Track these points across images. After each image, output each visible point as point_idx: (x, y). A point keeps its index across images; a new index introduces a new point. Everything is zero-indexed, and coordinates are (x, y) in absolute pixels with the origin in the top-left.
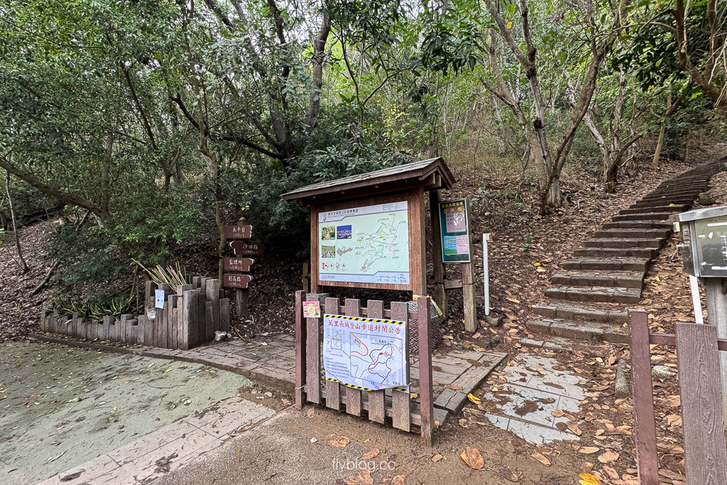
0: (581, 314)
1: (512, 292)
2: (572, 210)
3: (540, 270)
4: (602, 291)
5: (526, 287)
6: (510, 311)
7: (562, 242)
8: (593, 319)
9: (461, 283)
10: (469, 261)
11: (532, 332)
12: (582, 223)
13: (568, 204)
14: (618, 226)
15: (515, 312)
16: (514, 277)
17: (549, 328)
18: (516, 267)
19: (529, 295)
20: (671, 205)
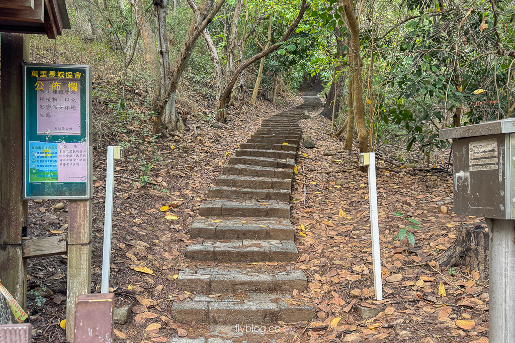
0: (242, 283)
1: (136, 255)
2: (189, 136)
3: (170, 217)
4: (255, 245)
5: (155, 245)
6: (140, 289)
7: (188, 177)
8: (256, 288)
9: (64, 243)
10: (87, 197)
11: (183, 323)
12: (203, 155)
13: (183, 127)
14: (245, 162)
15: (149, 291)
16: (135, 228)
17: (207, 313)
18: (134, 212)
19: (163, 259)
20: (285, 144)
